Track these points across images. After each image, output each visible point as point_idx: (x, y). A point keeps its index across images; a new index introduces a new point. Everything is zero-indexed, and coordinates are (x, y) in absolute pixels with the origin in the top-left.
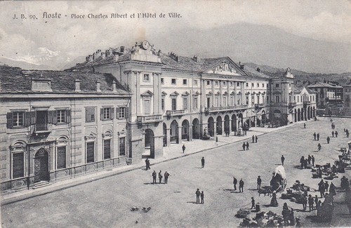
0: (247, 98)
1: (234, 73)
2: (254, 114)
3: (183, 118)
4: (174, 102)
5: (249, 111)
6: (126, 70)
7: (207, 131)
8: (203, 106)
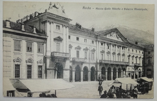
0: (129, 59)
1: (120, 40)
2: (133, 70)
3: (84, 65)
4: (78, 53)
5: (131, 68)
6: (43, 21)
7: (101, 76)
8: (98, 58)
